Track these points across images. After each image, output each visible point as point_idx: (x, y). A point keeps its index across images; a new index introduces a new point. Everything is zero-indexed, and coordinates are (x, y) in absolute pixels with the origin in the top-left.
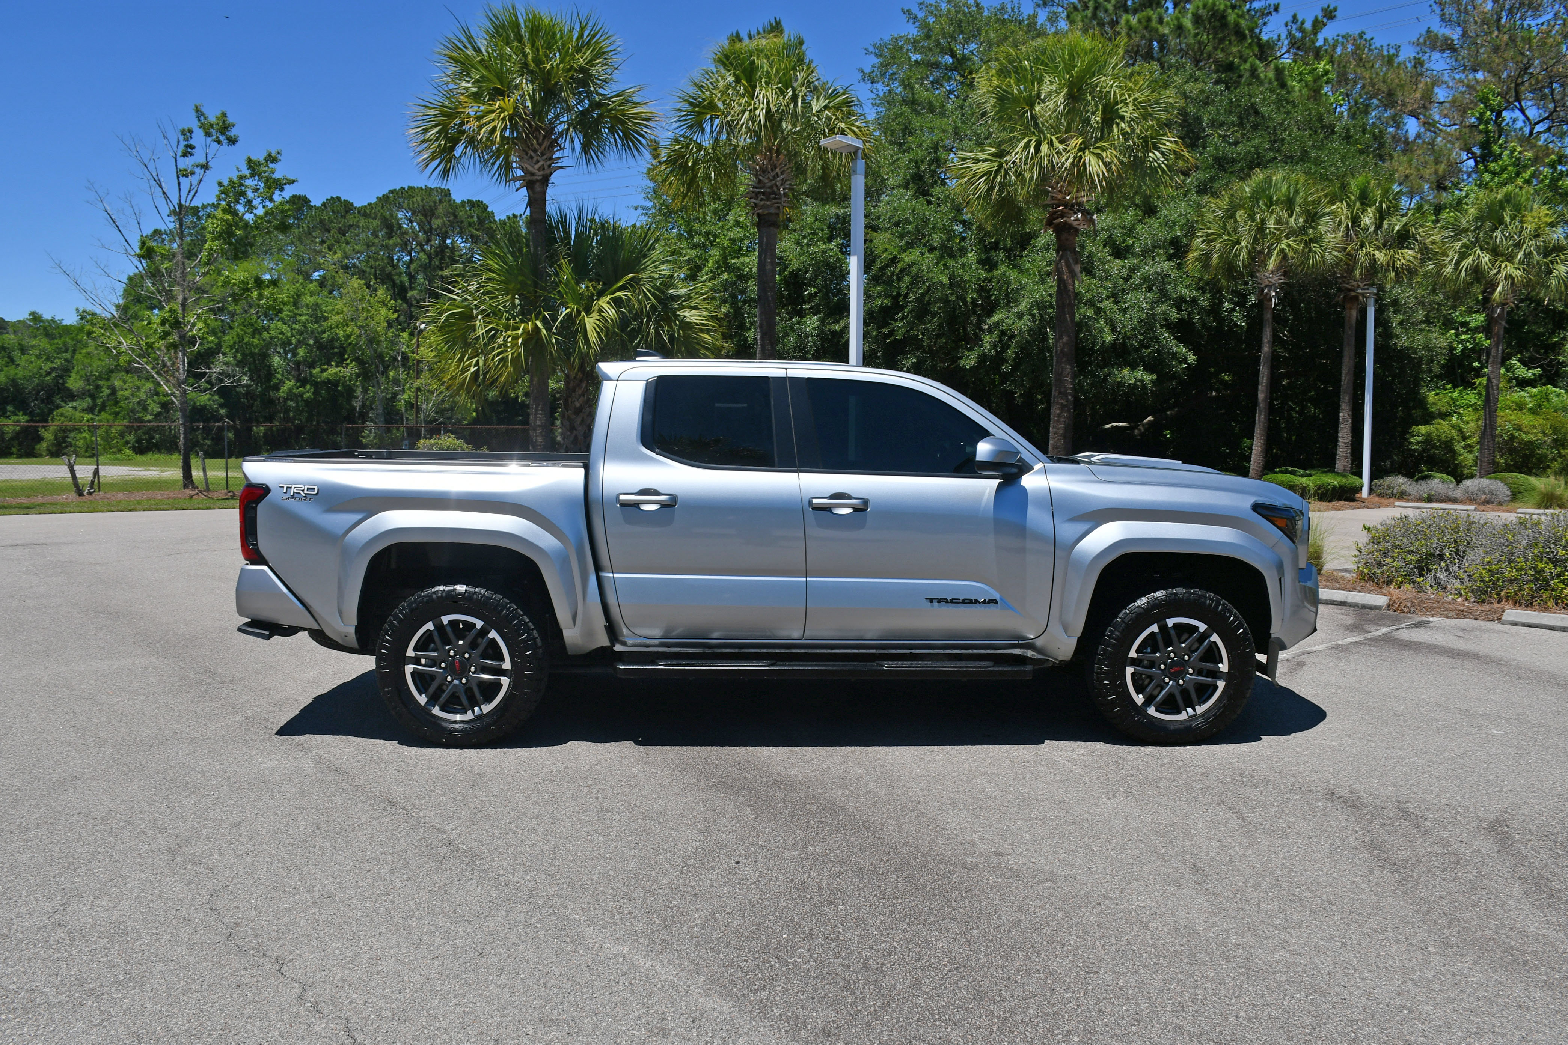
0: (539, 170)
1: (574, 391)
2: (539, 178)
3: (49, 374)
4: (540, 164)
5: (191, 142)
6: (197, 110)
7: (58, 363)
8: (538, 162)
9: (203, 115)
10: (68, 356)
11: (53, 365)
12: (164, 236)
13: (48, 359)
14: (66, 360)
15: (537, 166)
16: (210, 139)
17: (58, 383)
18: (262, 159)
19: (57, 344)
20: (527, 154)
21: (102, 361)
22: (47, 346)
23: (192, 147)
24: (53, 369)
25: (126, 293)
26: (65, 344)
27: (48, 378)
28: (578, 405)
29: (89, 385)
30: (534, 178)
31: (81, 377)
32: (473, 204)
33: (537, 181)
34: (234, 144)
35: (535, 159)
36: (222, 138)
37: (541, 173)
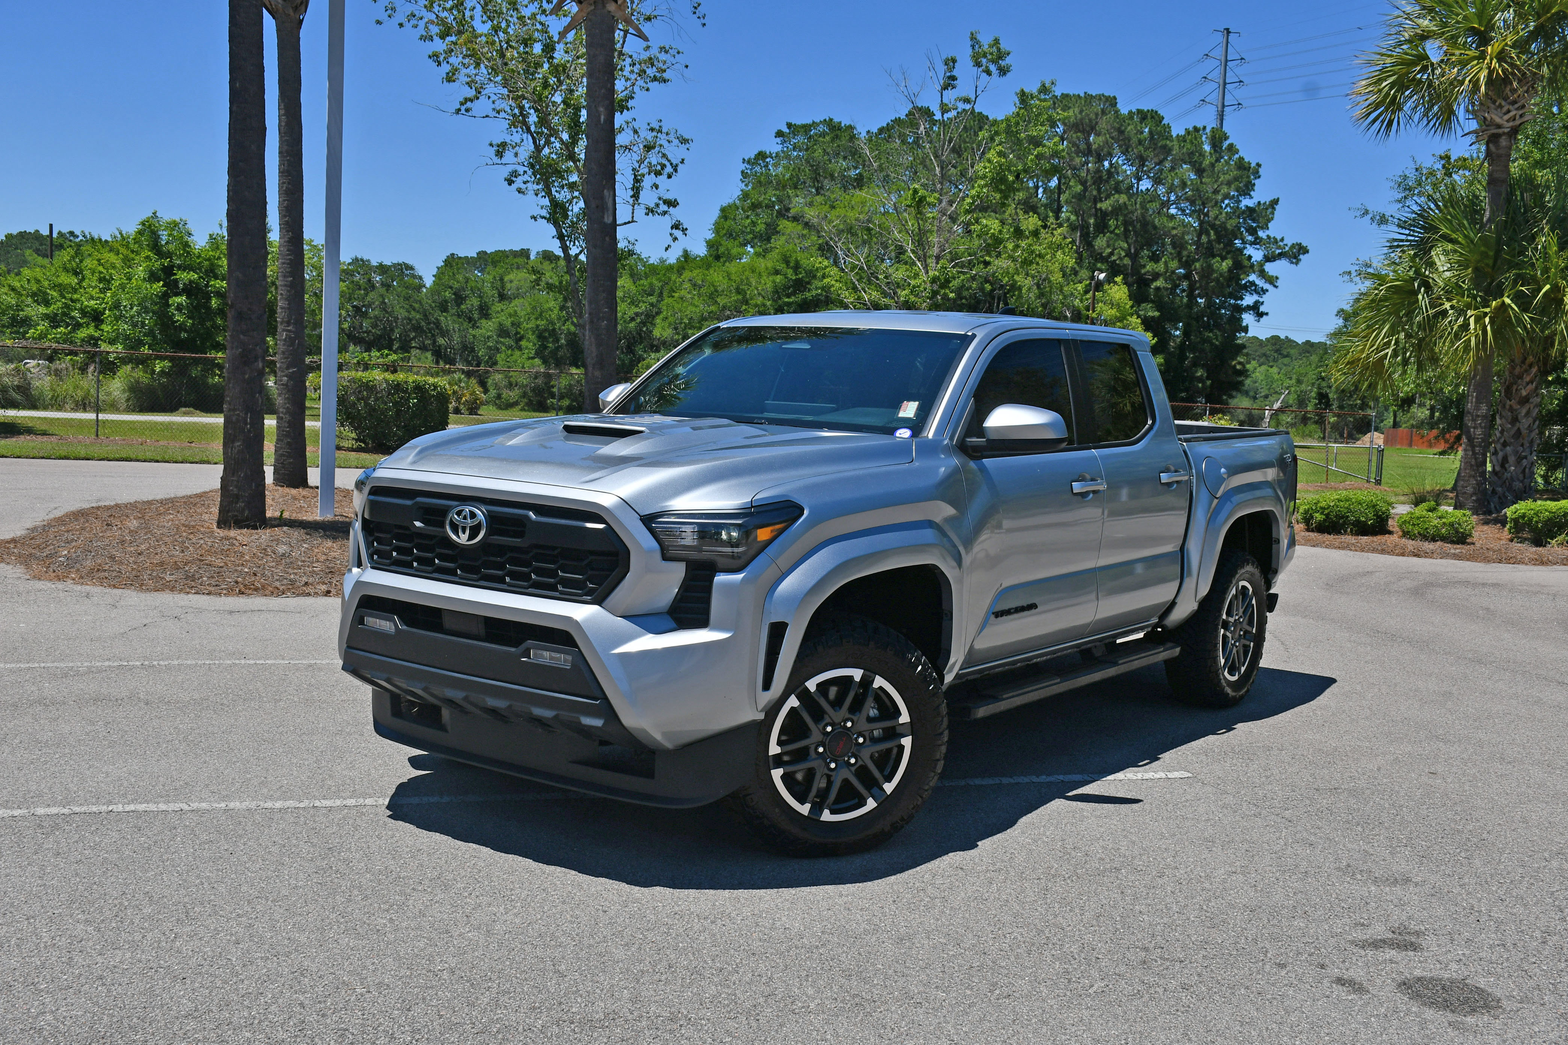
0: (1508, 121)
1: (1520, 377)
2: (1506, 130)
3: (632, 319)
4: (1512, 114)
5: (955, 73)
6: (973, 38)
7: (643, 307)
8: (1509, 111)
9: (978, 42)
10: (653, 299)
11: (637, 310)
12: (768, 160)
13: (632, 303)
14: (652, 305)
15: (1506, 117)
16: (980, 69)
17: (641, 330)
18: (1035, 92)
19: (643, 285)
20: (1494, 102)
21: (696, 306)
22: (633, 288)
23: (953, 78)
24: (637, 314)
25: (718, 228)
26: (651, 285)
27: (632, 325)
28: (1524, 393)
29: (678, 334)
30: (1500, 131)
31: (670, 324)
32: (1144, 116)
33: (1504, 133)
34: (1005, 74)
35: (1505, 109)
36: (993, 68)
37: (1511, 124)
